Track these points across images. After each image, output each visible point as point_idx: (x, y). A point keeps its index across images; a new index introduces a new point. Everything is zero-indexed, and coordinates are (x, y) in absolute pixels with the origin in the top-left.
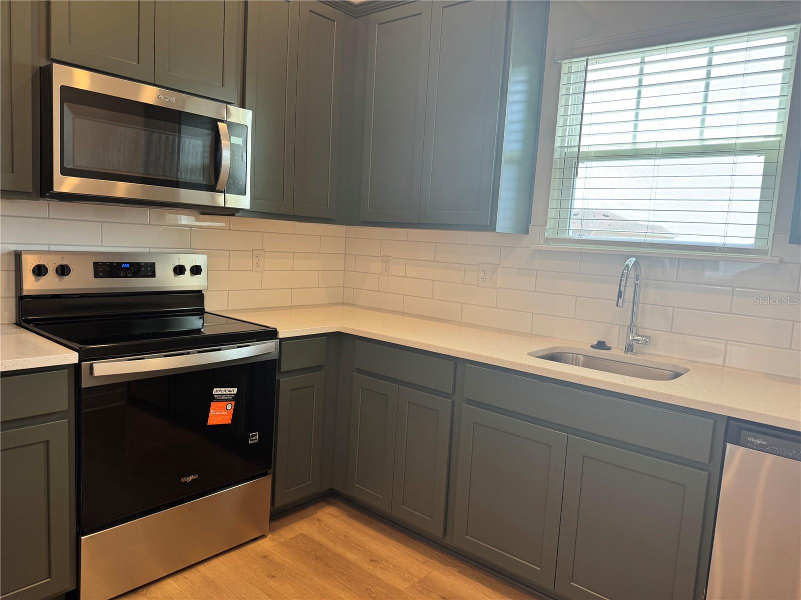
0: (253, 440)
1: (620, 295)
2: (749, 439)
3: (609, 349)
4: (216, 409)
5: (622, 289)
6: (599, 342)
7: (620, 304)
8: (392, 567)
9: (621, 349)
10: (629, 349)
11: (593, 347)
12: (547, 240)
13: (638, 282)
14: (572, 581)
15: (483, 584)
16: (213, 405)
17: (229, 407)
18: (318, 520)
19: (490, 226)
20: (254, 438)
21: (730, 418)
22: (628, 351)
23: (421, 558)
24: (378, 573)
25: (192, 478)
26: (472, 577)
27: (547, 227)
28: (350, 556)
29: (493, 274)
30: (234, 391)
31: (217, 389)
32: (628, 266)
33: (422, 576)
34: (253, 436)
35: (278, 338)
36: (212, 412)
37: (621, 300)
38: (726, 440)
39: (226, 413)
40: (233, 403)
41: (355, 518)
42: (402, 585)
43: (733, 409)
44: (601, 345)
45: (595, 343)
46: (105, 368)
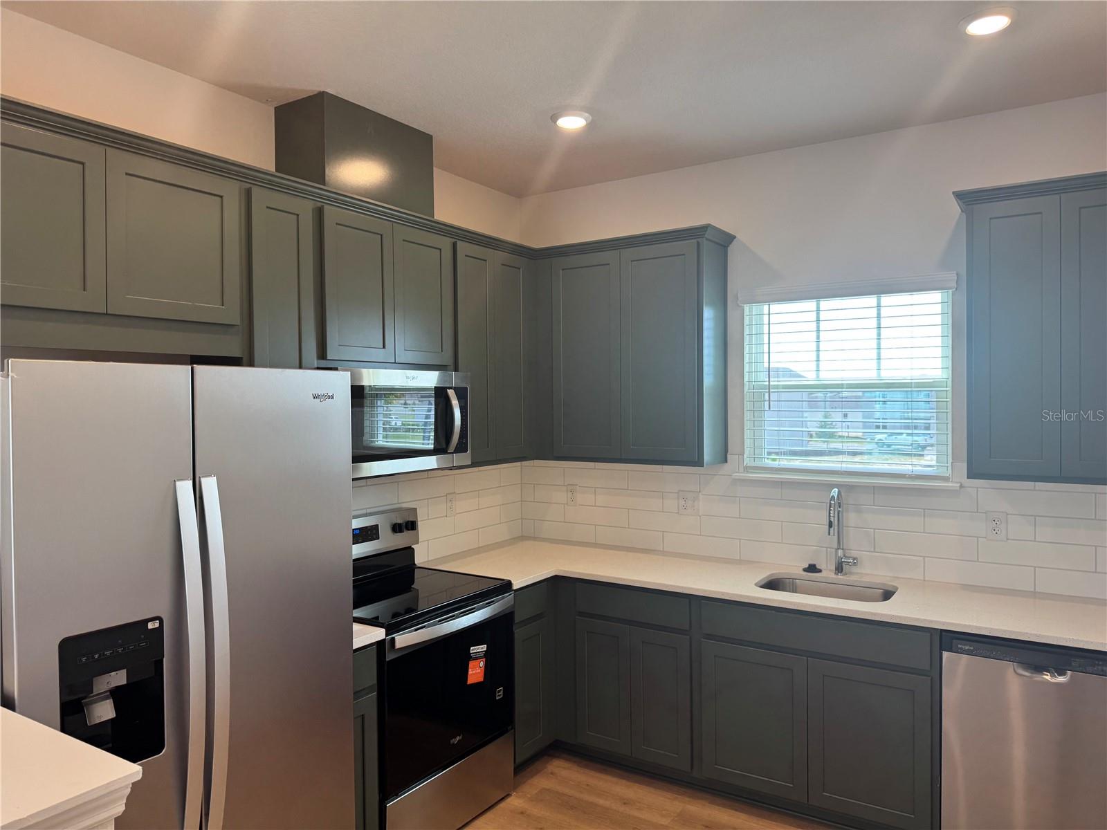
0: (499, 696)
1: (831, 524)
2: (960, 646)
3: (820, 571)
4: (474, 667)
5: (832, 519)
6: (810, 565)
7: (832, 533)
8: (646, 806)
9: (830, 570)
10: (839, 569)
11: (805, 570)
12: (747, 469)
13: (840, 509)
14: (824, 792)
15: (736, 810)
16: (471, 664)
17: (482, 664)
18: (552, 773)
19: (699, 462)
20: (500, 693)
21: (942, 630)
22: (838, 572)
23: (669, 795)
24: (636, 813)
25: (458, 738)
26: (724, 806)
27: (745, 456)
28: (601, 802)
29: (694, 502)
30: (484, 648)
31: (473, 648)
32: (833, 497)
33: (678, 811)
34: (499, 692)
35: (513, 590)
36: (470, 672)
37: (832, 529)
38: (941, 649)
39: (479, 671)
40: (484, 660)
41: (586, 767)
42: (664, 821)
43: (944, 623)
44: (812, 568)
45: (807, 566)
46: (404, 639)
